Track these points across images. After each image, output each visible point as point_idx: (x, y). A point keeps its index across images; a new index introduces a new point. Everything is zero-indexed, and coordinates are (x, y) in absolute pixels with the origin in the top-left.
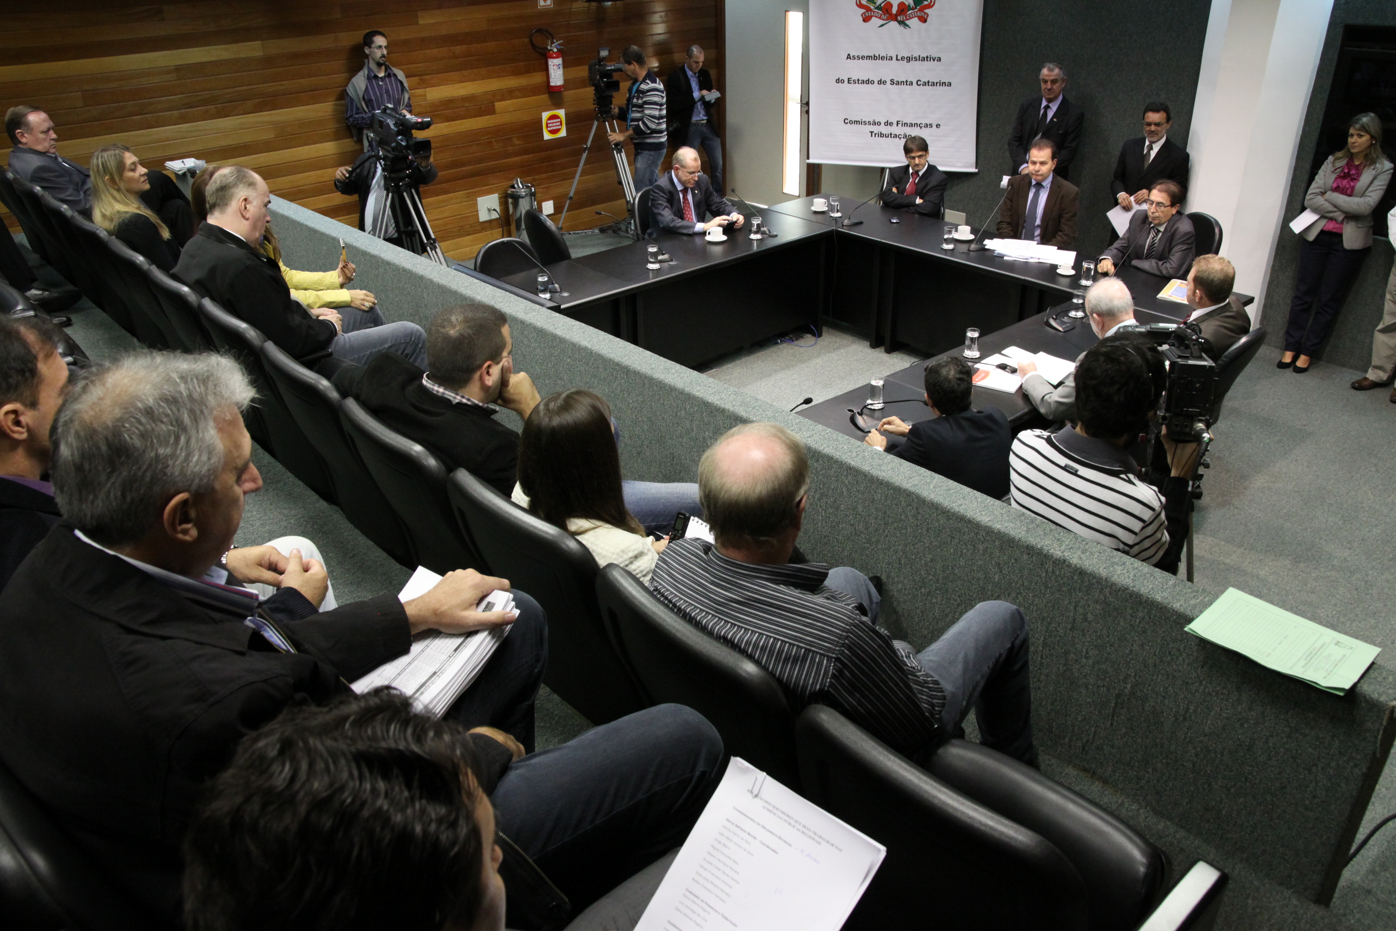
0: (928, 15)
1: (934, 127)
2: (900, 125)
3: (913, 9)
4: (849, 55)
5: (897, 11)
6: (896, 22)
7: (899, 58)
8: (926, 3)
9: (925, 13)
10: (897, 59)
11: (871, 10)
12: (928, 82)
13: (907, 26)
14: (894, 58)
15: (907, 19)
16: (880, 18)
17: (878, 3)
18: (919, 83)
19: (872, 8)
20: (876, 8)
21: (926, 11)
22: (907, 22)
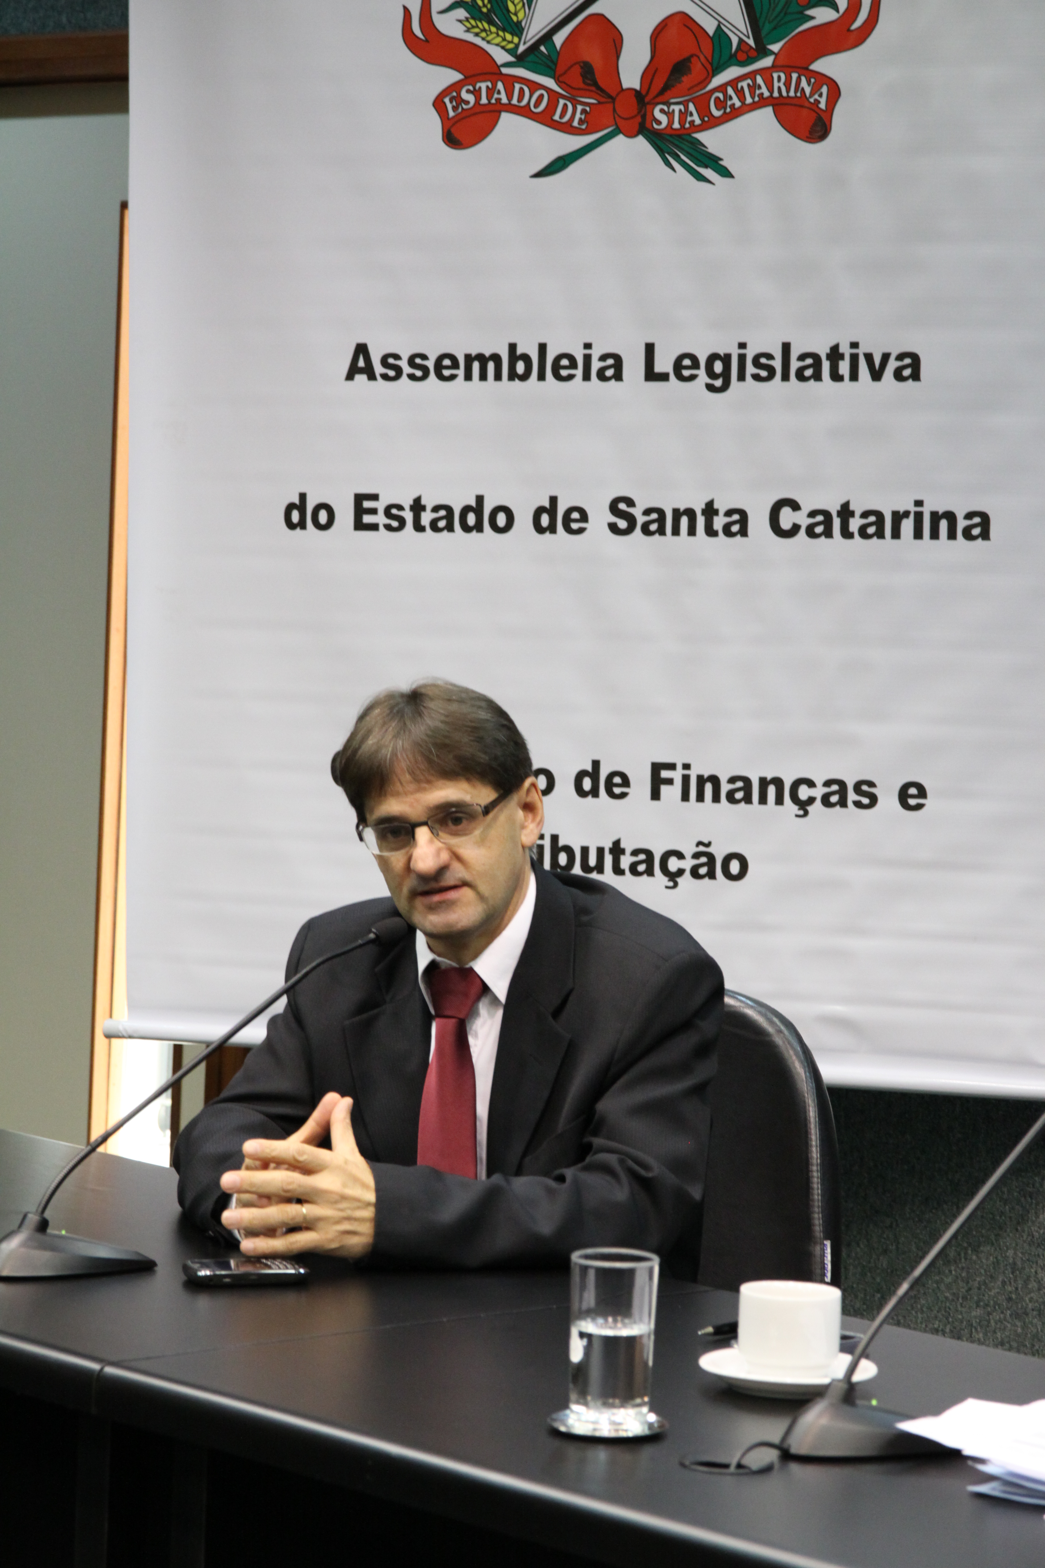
0: (835, 92)
1: (888, 800)
2: (671, 793)
3: (744, 56)
4: (362, 349)
5: (648, 75)
6: (641, 142)
7: (664, 364)
8: (822, 15)
9: (822, 79)
10: (651, 375)
11: (493, 72)
12: (846, 512)
13: (713, 162)
14: (634, 367)
15: (710, 123)
16: (546, 119)
17: (535, 29)
18: (787, 518)
19: (501, 56)
20: (521, 60)
21: (823, 65)
22: (711, 140)
